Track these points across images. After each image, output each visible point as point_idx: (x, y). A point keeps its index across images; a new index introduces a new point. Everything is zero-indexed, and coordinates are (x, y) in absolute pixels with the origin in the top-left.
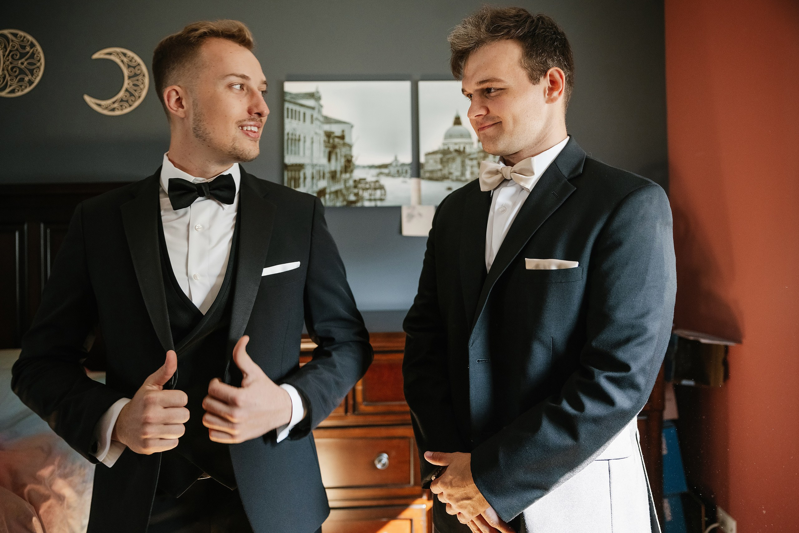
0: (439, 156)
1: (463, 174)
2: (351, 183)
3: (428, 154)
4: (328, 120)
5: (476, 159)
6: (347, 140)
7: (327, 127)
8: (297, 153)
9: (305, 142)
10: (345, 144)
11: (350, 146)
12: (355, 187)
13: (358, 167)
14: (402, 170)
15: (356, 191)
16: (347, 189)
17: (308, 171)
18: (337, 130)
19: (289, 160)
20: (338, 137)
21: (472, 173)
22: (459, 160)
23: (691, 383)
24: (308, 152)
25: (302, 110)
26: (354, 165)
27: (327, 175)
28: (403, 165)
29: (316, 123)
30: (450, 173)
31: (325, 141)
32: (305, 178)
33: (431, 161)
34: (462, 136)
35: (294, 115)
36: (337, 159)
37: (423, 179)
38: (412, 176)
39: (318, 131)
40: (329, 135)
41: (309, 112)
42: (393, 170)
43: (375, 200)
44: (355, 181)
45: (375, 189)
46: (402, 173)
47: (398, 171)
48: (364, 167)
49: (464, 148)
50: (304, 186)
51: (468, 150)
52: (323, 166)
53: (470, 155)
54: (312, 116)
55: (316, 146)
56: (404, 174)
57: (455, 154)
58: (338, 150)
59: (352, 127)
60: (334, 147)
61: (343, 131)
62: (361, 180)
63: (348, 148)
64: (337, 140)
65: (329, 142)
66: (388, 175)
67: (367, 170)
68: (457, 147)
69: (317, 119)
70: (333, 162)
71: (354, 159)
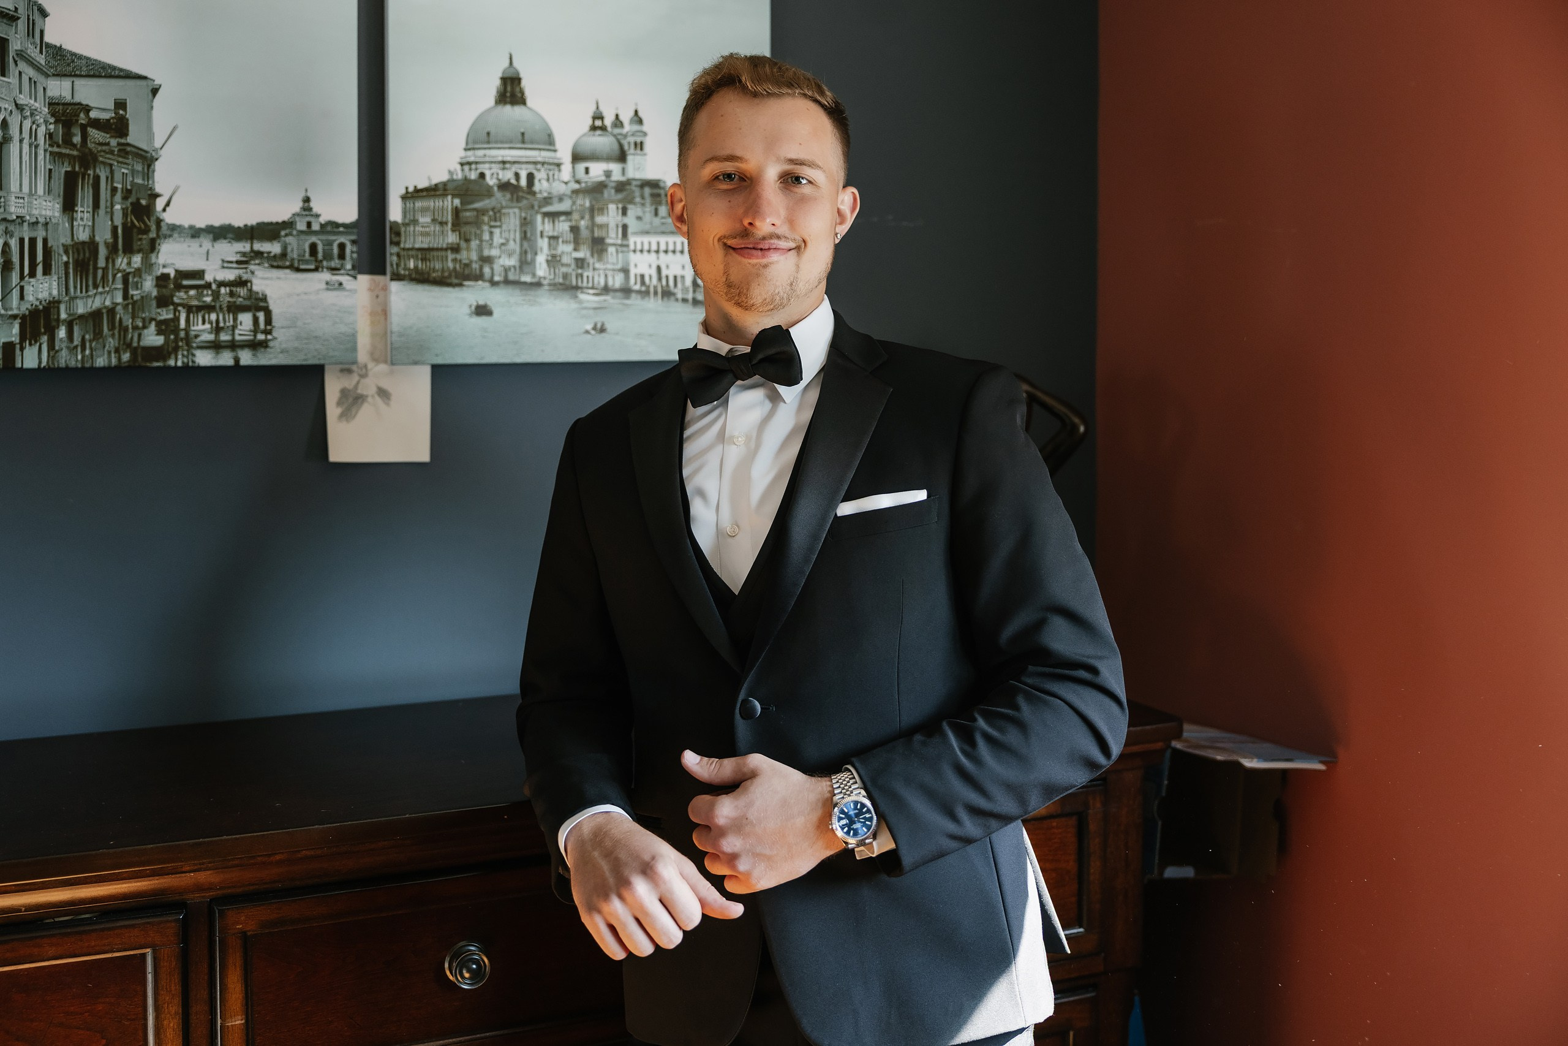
0: (450, 203)
1: (526, 263)
2: (148, 285)
3: (413, 195)
4: (65, 63)
5: (567, 214)
6: (135, 137)
7: (59, 88)
10: (126, 152)
11: (148, 160)
12: (163, 301)
13: (175, 230)
14: (330, 244)
15: (166, 314)
16: (135, 306)
18: (95, 96)
20: (96, 124)
21: (553, 261)
22: (512, 219)
23: (1188, 872)
26: (159, 221)
27: (62, 259)
28: (332, 227)
29: (22, 71)
30: (488, 260)
31: (51, 138)
33: (425, 219)
34: (524, 140)
36: (96, 205)
37: (397, 277)
38: (359, 269)
39: (23, 99)
40: (66, 114)
42: (296, 246)
43: (233, 346)
44: (162, 280)
45: (235, 309)
46: (328, 256)
47: (313, 248)
48: (195, 233)
49: (531, 177)
51: (541, 186)
53: (547, 200)
56: (335, 263)
57: (500, 198)
58: (101, 172)
59: (155, 91)
60: (87, 159)
61: (120, 105)
62: (182, 274)
63: (139, 167)
64: (94, 134)
65: (67, 141)
66: (279, 262)
68: (508, 176)
69: (21, 55)
70: (83, 211)
71: (160, 203)
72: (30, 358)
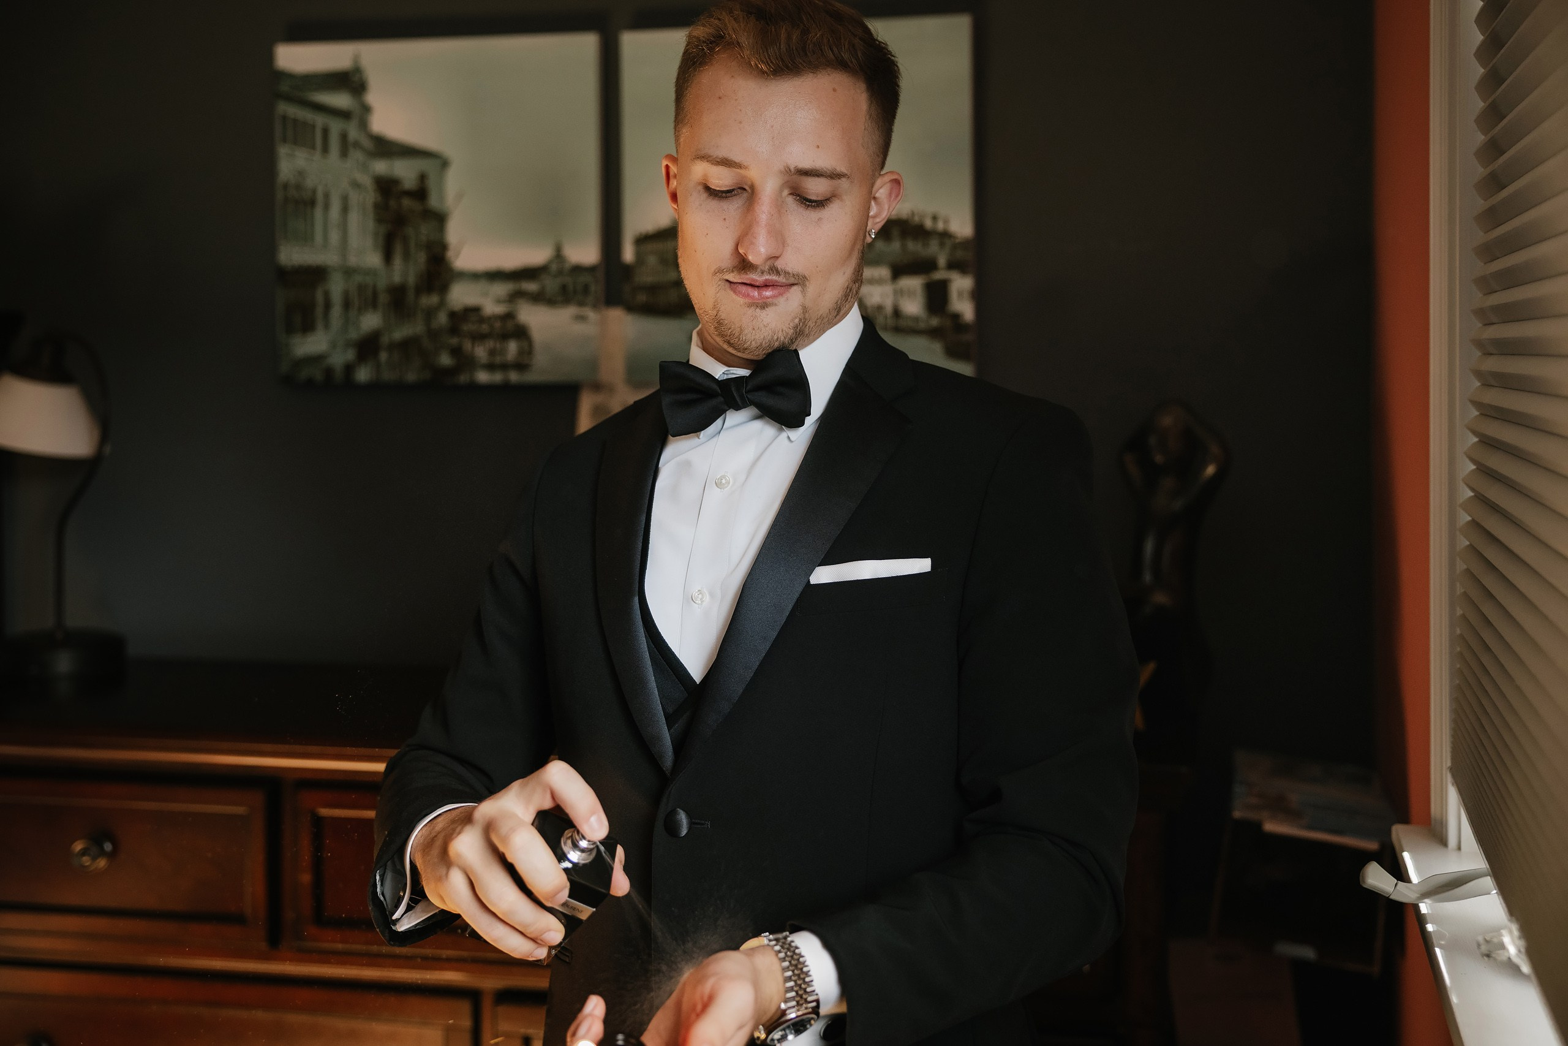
2: (442, 319)
3: (642, 240)
4: (385, 148)
6: (433, 202)
7: (381, 167)
8: (306, 238)
9: (327, 207)
10: (426, 214)
11: (440, 219)
12: (454, 330)
13: (462, 275)
14: (575, 284)
15: (454, 341)
16: (433, 334)
17: (336, 287)
18: (405, 171)
19: (291, 255)
20: (409, 194)
24: (334, 237)
25: (320, 120)
26: (451, 269)
27: (383, 298)
28: (578, 269)
29: (357, 155)
31: (376, 206)
32: (328, 305)
33: (652, 260)
35: (301, 135)
36: (407, 256)
37: (630, 308)
38: (602, 303)
39: (359, 177)
40: (386, 187)
41: (336, 126)
42: (551, 285)
43: (504, 367)
44: (453, 315)
45: (505, 337)
46: (575, 293)
47: (564, 289)
48: (476, 276)
50: (327, 326)
52: (371, 272)
54: (344, 137)
55: (354, 218)
56: (581, 298)
58: (410, 231)
59: (444, 163)
60: (400, 221)
62: (468, 310)
63: (435, 223)
64: (406, 202)
65: (386, 207)
66: (538, 298)
67: (482, 285)
69: (357, 145)
70: (398, 261)
71: (450, 254)
72: (363, 375)
